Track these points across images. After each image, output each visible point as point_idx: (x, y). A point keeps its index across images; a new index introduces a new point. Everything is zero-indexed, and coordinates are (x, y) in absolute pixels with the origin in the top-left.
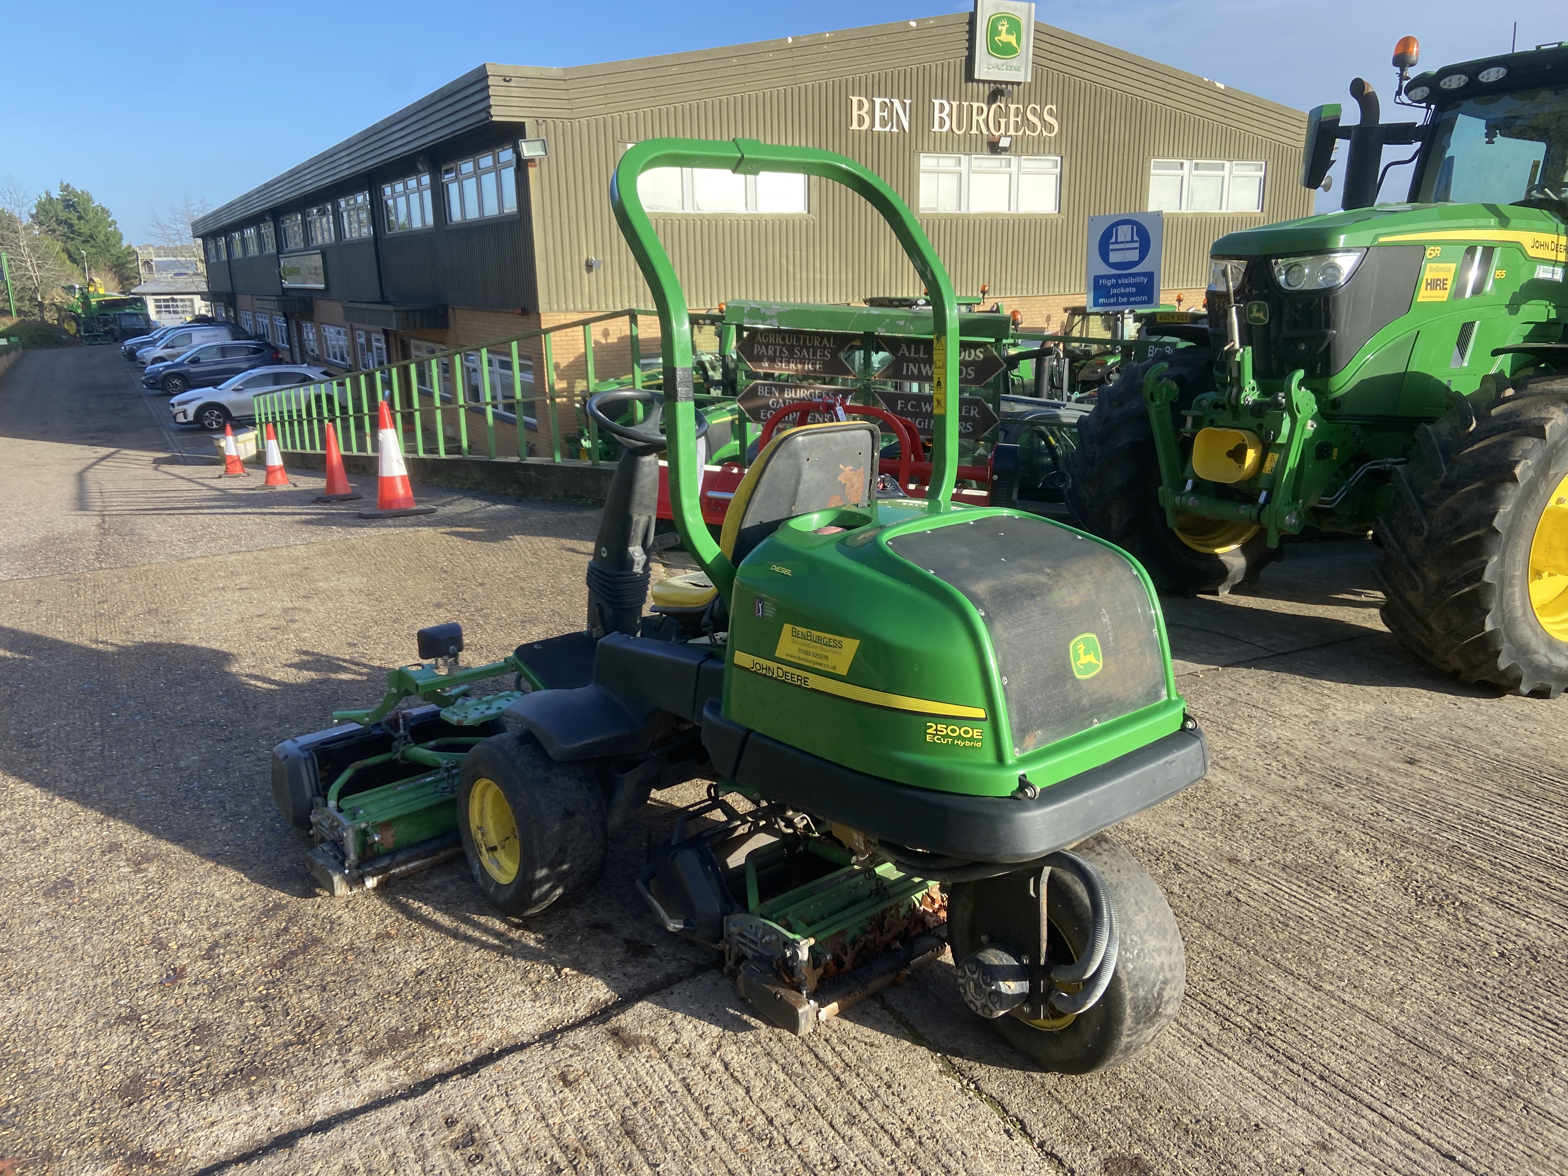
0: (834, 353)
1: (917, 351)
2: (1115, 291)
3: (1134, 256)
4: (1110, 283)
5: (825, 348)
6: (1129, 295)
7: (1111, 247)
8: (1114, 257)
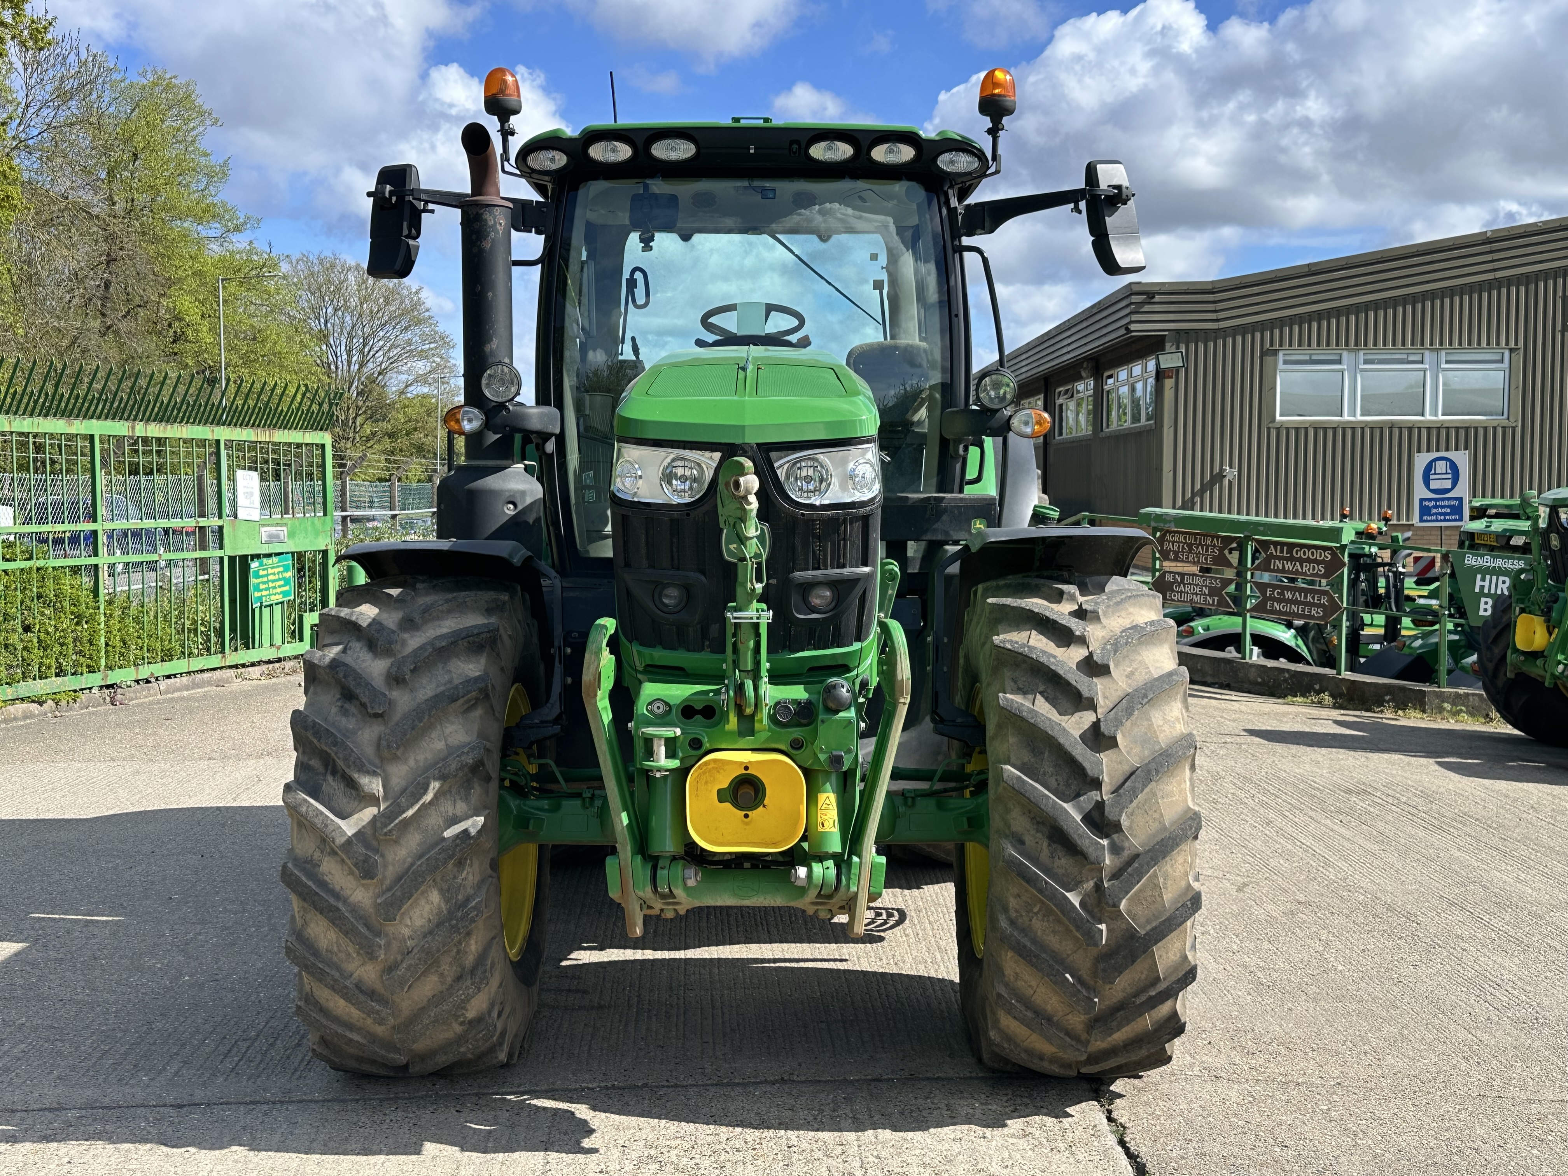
0: (1221, 550)
1: (1282, 552)
2: (1435, 511)
3: (1448, 484)
4: (1431, 504)
5: (1214, 546)
6: (1445, 514)
7: (1432, 477)
8: (1434, 485)
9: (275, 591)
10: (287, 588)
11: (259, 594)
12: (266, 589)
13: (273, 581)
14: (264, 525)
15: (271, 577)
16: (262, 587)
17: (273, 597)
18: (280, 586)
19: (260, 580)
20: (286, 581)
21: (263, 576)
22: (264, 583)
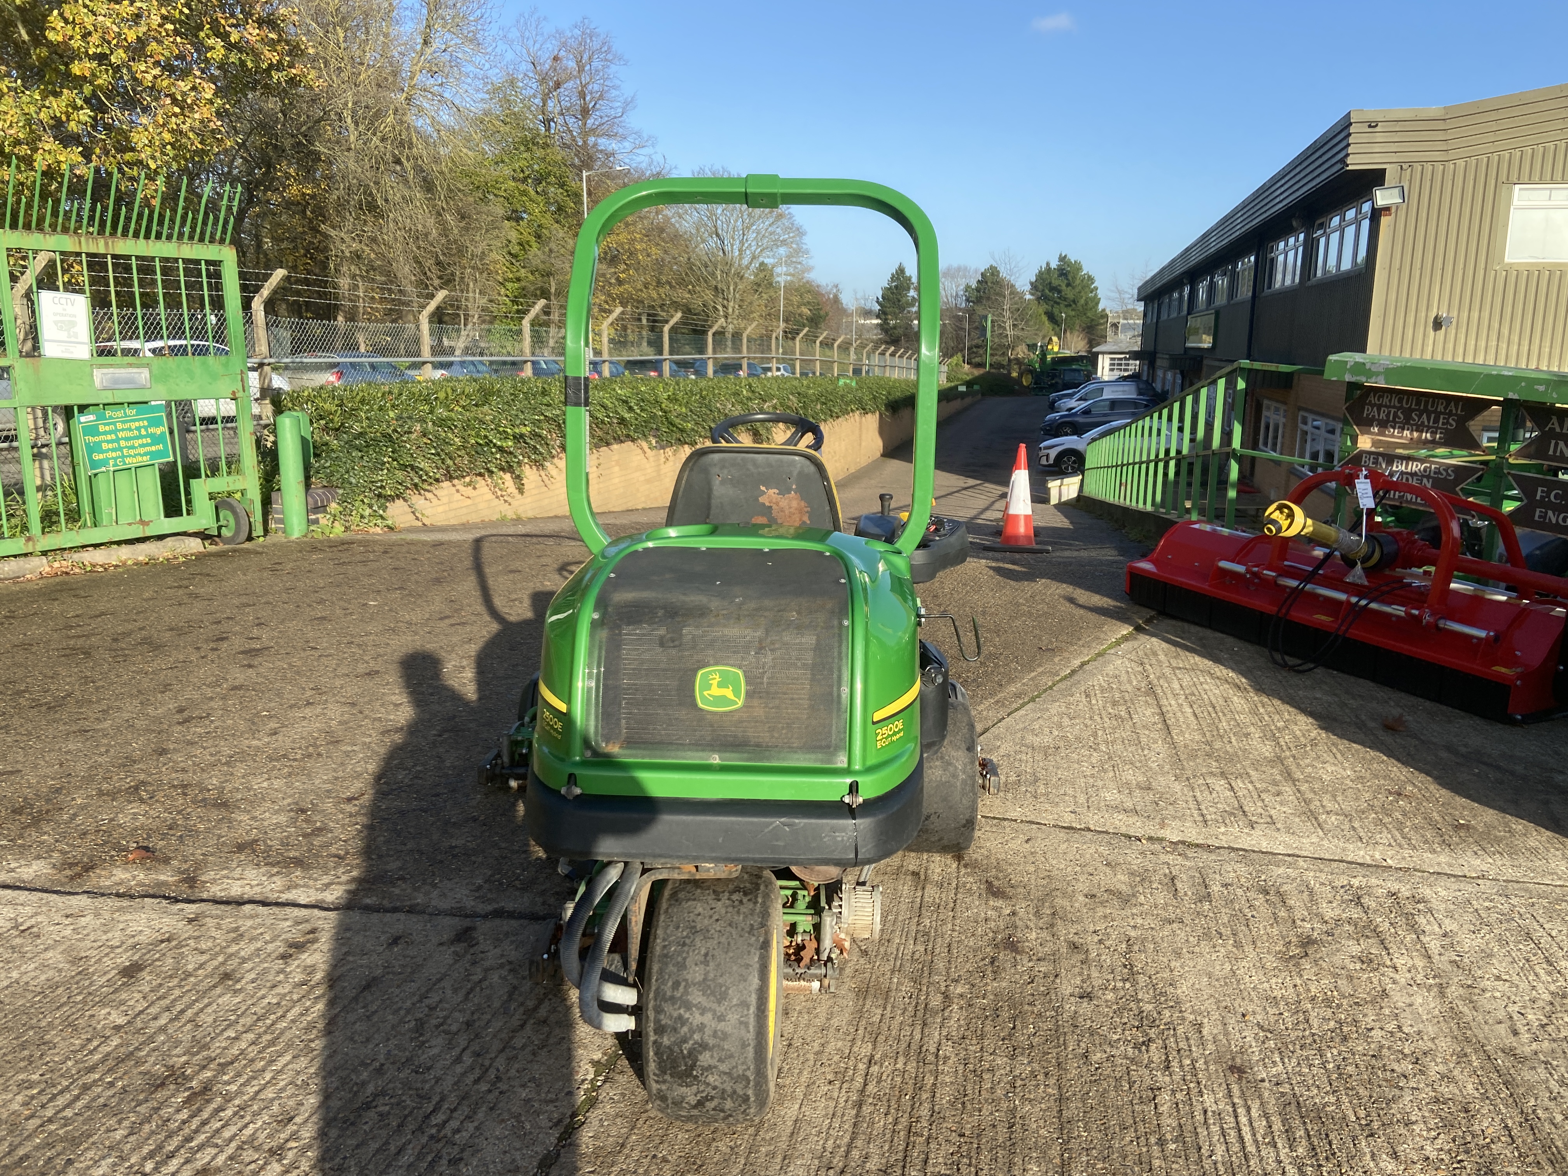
0: (1461, 421)
5: (1450, 414)
9: (132, 452)
10: (161, 447)
11: (101, 456)
12: (113, 450)
13: (127, 439)
14: (101, 366)
15: (121, 435)
16: (105, 446)
17: (127, 460)
18: (142, 446)
19: (102, 437)
20: (156, 439)
21: (105, 433)
22: (108, 442)
